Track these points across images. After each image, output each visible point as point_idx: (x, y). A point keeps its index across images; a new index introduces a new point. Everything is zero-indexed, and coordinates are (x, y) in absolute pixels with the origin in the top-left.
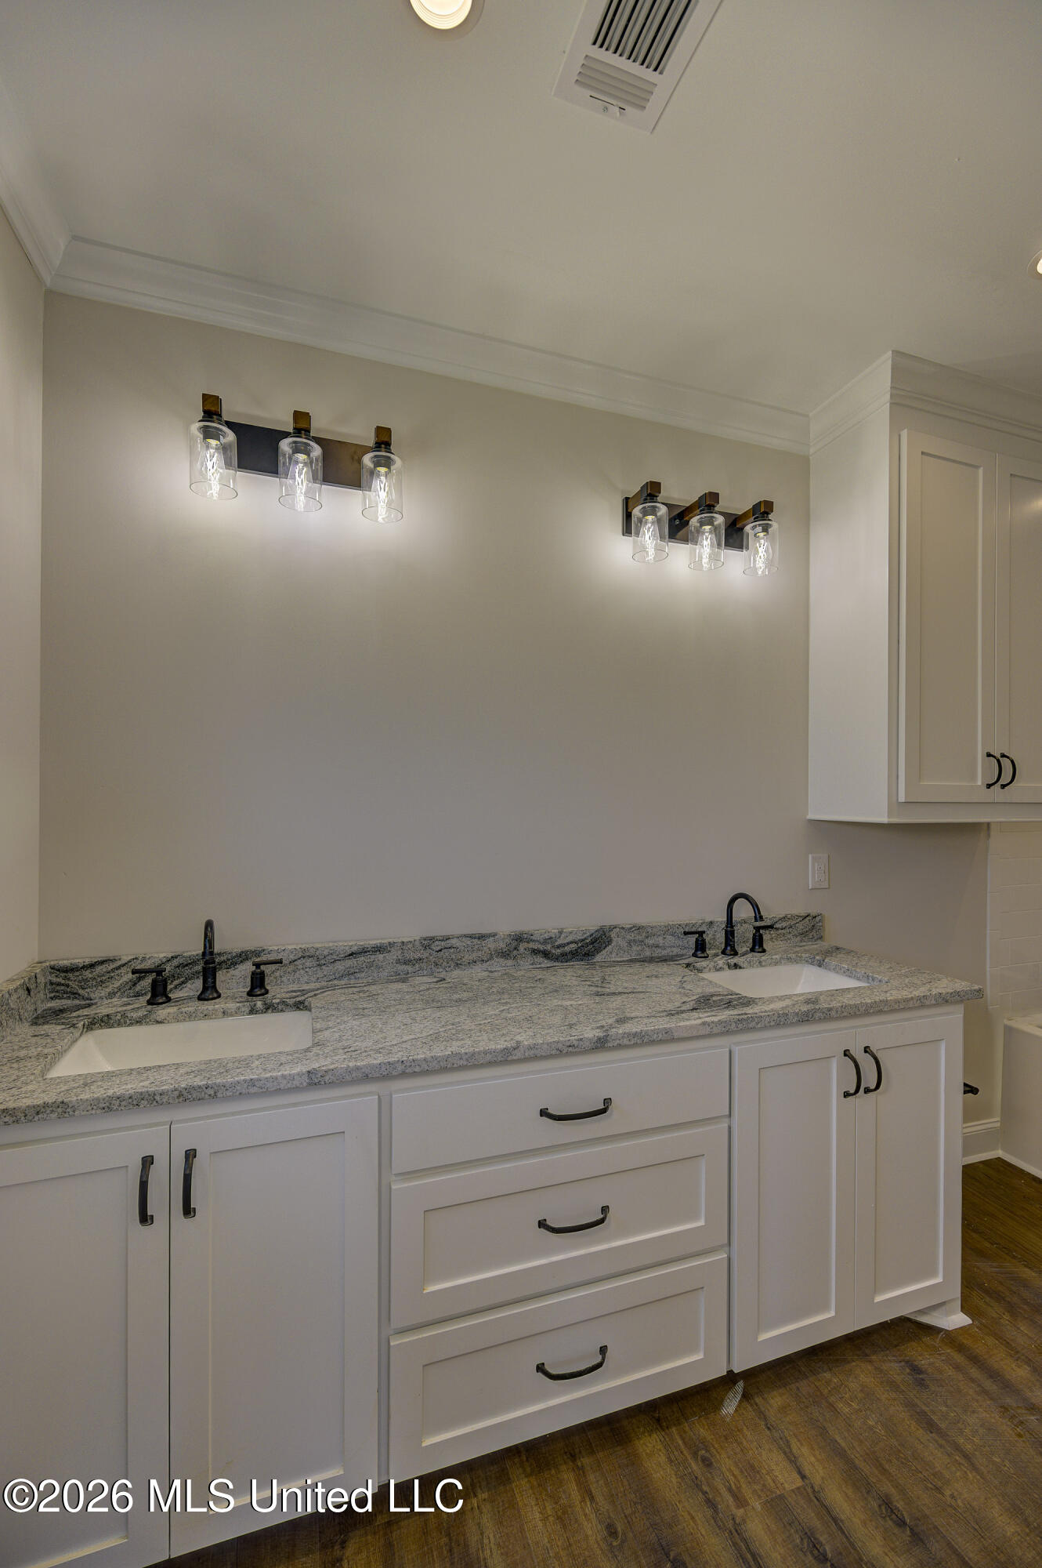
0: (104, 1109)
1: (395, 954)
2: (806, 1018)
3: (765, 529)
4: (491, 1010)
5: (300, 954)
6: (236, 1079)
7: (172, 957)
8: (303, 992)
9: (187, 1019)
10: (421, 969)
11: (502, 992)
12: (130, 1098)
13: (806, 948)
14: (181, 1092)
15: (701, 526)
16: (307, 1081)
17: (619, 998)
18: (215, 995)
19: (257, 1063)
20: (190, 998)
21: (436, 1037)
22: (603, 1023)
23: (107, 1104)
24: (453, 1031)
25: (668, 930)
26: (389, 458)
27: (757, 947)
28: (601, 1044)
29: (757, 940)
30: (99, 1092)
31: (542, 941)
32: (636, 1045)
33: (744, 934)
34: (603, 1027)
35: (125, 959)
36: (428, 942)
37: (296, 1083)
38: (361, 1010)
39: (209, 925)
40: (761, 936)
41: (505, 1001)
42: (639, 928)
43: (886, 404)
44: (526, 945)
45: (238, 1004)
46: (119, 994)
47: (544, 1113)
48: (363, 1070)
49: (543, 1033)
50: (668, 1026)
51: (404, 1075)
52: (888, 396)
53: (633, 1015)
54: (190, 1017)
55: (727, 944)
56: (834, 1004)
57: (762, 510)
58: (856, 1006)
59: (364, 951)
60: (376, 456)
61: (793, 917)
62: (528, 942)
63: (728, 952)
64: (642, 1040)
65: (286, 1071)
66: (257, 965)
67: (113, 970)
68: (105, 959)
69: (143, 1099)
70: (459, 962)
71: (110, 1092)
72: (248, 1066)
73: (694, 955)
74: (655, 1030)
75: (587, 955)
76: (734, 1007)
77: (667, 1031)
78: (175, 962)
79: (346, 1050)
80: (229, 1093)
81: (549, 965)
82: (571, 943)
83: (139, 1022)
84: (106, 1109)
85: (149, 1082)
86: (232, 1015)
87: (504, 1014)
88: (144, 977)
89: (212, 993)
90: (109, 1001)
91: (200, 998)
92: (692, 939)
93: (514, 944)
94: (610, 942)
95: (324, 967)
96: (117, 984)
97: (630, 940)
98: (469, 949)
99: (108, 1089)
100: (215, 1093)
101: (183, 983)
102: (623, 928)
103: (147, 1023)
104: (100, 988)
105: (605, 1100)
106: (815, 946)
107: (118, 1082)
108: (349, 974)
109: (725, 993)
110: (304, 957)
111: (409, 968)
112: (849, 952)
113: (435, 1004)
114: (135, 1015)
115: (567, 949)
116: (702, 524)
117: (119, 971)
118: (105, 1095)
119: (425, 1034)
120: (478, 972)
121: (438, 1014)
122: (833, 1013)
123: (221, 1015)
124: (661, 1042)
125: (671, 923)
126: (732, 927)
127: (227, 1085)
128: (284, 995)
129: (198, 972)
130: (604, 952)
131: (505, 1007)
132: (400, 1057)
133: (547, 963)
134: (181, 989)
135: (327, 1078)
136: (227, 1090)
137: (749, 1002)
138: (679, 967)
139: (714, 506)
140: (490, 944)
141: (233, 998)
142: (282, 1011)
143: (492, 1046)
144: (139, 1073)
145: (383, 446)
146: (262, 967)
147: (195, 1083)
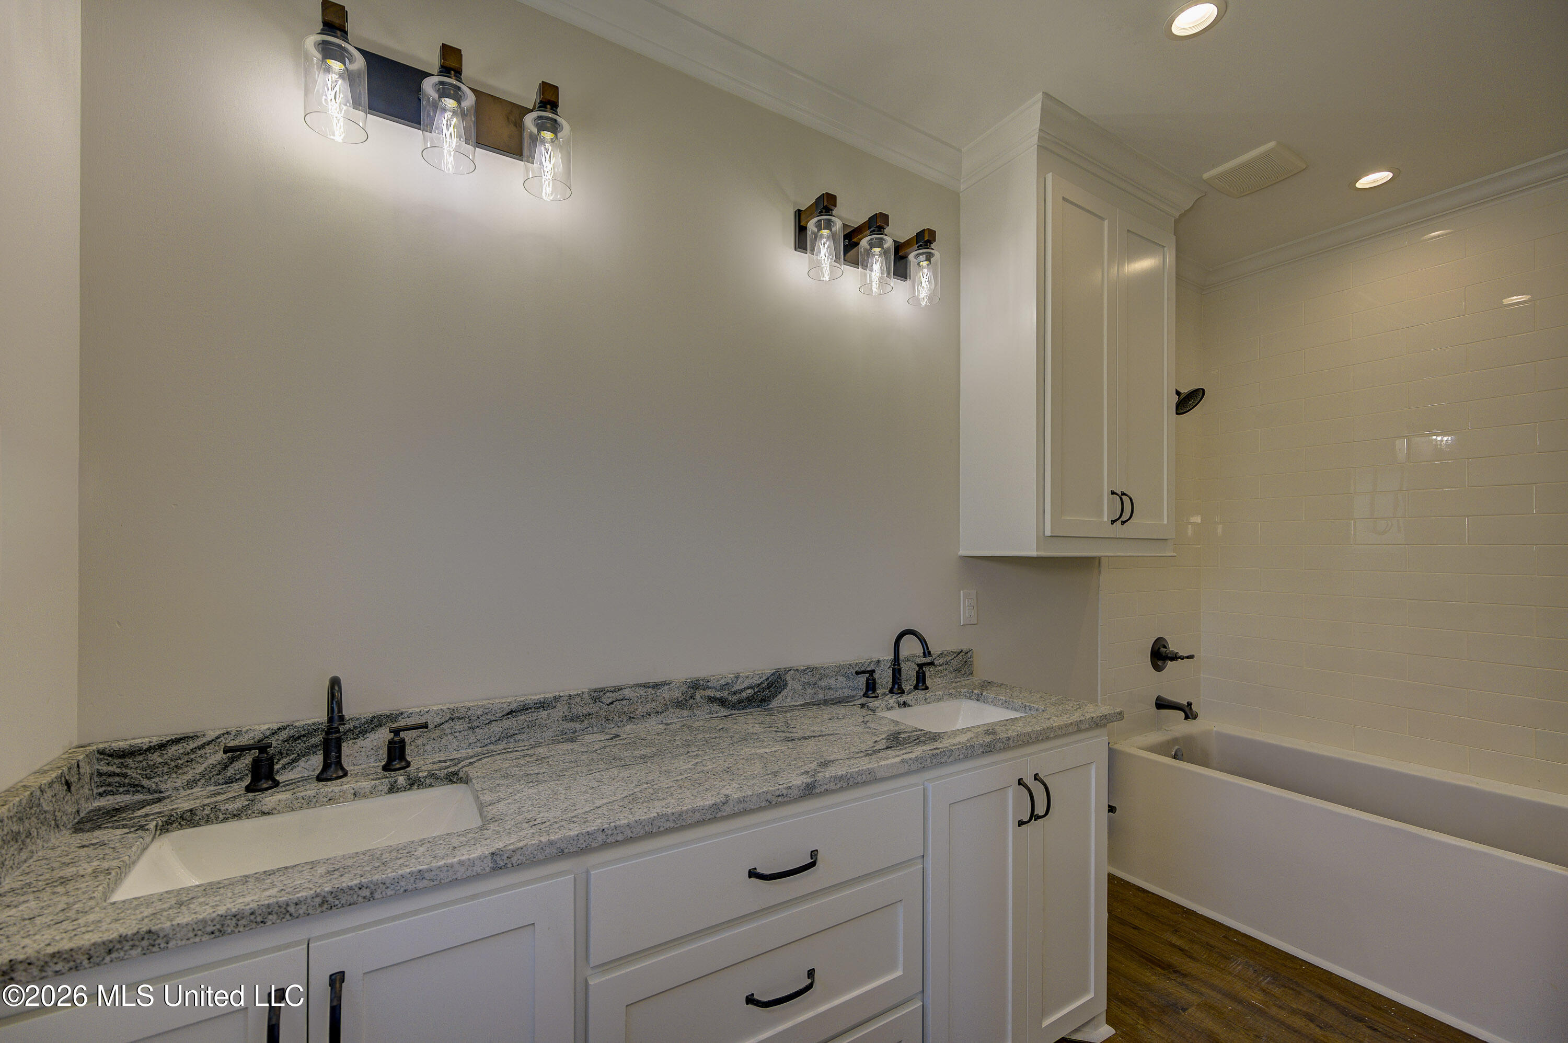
0: (213, 933)
1: (560, 711)
2: (989, 749)
3: (929, 258)
4: (683, 765)
5: (449, 716)
6: (400, 872)
7: (279, 729)
8: (456, 761)
9: (305, 806)
10: (591, 725)
11: (688, 744)
12: (252, 914)
13: (962, 683)
14: (324, 897)
15: (871, 248)
16: (491, 865)
17: (811, 742)
18: (340, 773)
19: (421, 849)
20: (305, 779)
21: (633, 798)
22: (806, 768)
23: (218, 926)
24: (651, 791)
25: (840, 670)
26: (556, 121)
27: (921, 685)
28: (809, 791)
29: (921, 679)
30: (204, 911)
31: (718, 687)
32: (842, 789)
33: (909, 672)
34: (808, 772)
35: (211, 735)
36: (597, 695)
37: (478, 869)
38: (534, 777)
39: (335, 683)
40: (924, 673)
41: (695, 754)
42: (813, 670)
43: (1034, 145)
44: (702, 693)
45: (374, 782)
46: (203, 781)
47: (753, 874)
48: (558, 845)
49: (749, 784)
50: (870, 766)
51: (605, 845)
52: (1036, 137)
53: (832, 758)
54: (309, 803)
55: (894, 682)
56: (1011, 733)
57: (926, 239)
58: (1029, 734)
59: (524, 708)
60: (540, 118)
61: (949, 653)
62: (704, 690)
63: (895, 690)
64: (848, 783)
65: (464, 855)
66: (396, 732)
67: (193, 751)
68: (182, 736)
69: (270, 914)
70: (632, 715)
71: (222, 910)
72: (410, 854)
73: (866, 695)
74: (859, 770)
75: (763, 700)
76: (924, 742)
77: (870, 772)
78: (284, 735)
79: (531, 823)
80: (390, 892)
81: (726, 714)
82: (748, 688)
83: (236, 815)
84: (217, 933)
85: (276, 890)
86: (365, 796)
87: (699, 768)
88: (239, 757)
89: (336, 771)
90: (189, 791)
91: (319, 779)
92: (862, 679)
93: (691, 691)
94: (785, 686)
95: (477, 730)
96: (200, 768)
97: (804, 683)
98: (643, 699)
99: (217, 905)
100: (372, 893)
101: (294, 761)
102: (798, 670)
103: (248, 817)
104: (174, 775)
105: (812, 852)
106: (968, 681)
107: (230, 895)
108: (507, 736)
109: (910, 730)
110: (453, 719)
111: (578, 726)
112: (1000, 685)
113: (618, 763)
114: (231, 807)
115: (744, 695)
116: (872, 245)
117: (203, 751)
118: (215, 915)
119: (619, 797)
120: (653, 725)
121: (626, 773)
122: (1011, 742)
123: (350, 796)
124: (865, 783)
125: (842, 663)
126: (899, 665)
127: (388, 882)
128: (431, 767)
129: (315, 746)
130: (780, 697)
131: (697, 761)
132: (600, 825)
133: (724, 712)
134: (292, 769)
135: (514, 860)
136: (387, 888)
137: (935, 737)
138: (855, 707)
139: (884, 229)
140: (666, 693)
141: (366, 775)
142: (431, 786)
143: (700, 803)
144: (257, 879)
145: (548, 106)
146: (402, 734)
147: (344, 884)
